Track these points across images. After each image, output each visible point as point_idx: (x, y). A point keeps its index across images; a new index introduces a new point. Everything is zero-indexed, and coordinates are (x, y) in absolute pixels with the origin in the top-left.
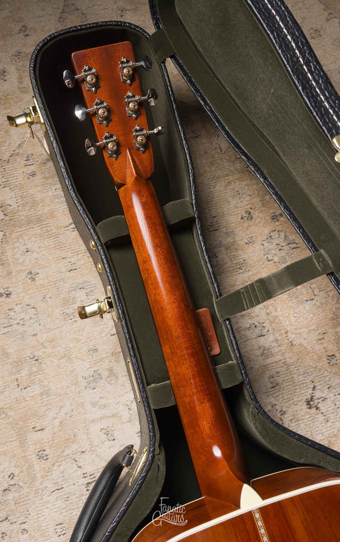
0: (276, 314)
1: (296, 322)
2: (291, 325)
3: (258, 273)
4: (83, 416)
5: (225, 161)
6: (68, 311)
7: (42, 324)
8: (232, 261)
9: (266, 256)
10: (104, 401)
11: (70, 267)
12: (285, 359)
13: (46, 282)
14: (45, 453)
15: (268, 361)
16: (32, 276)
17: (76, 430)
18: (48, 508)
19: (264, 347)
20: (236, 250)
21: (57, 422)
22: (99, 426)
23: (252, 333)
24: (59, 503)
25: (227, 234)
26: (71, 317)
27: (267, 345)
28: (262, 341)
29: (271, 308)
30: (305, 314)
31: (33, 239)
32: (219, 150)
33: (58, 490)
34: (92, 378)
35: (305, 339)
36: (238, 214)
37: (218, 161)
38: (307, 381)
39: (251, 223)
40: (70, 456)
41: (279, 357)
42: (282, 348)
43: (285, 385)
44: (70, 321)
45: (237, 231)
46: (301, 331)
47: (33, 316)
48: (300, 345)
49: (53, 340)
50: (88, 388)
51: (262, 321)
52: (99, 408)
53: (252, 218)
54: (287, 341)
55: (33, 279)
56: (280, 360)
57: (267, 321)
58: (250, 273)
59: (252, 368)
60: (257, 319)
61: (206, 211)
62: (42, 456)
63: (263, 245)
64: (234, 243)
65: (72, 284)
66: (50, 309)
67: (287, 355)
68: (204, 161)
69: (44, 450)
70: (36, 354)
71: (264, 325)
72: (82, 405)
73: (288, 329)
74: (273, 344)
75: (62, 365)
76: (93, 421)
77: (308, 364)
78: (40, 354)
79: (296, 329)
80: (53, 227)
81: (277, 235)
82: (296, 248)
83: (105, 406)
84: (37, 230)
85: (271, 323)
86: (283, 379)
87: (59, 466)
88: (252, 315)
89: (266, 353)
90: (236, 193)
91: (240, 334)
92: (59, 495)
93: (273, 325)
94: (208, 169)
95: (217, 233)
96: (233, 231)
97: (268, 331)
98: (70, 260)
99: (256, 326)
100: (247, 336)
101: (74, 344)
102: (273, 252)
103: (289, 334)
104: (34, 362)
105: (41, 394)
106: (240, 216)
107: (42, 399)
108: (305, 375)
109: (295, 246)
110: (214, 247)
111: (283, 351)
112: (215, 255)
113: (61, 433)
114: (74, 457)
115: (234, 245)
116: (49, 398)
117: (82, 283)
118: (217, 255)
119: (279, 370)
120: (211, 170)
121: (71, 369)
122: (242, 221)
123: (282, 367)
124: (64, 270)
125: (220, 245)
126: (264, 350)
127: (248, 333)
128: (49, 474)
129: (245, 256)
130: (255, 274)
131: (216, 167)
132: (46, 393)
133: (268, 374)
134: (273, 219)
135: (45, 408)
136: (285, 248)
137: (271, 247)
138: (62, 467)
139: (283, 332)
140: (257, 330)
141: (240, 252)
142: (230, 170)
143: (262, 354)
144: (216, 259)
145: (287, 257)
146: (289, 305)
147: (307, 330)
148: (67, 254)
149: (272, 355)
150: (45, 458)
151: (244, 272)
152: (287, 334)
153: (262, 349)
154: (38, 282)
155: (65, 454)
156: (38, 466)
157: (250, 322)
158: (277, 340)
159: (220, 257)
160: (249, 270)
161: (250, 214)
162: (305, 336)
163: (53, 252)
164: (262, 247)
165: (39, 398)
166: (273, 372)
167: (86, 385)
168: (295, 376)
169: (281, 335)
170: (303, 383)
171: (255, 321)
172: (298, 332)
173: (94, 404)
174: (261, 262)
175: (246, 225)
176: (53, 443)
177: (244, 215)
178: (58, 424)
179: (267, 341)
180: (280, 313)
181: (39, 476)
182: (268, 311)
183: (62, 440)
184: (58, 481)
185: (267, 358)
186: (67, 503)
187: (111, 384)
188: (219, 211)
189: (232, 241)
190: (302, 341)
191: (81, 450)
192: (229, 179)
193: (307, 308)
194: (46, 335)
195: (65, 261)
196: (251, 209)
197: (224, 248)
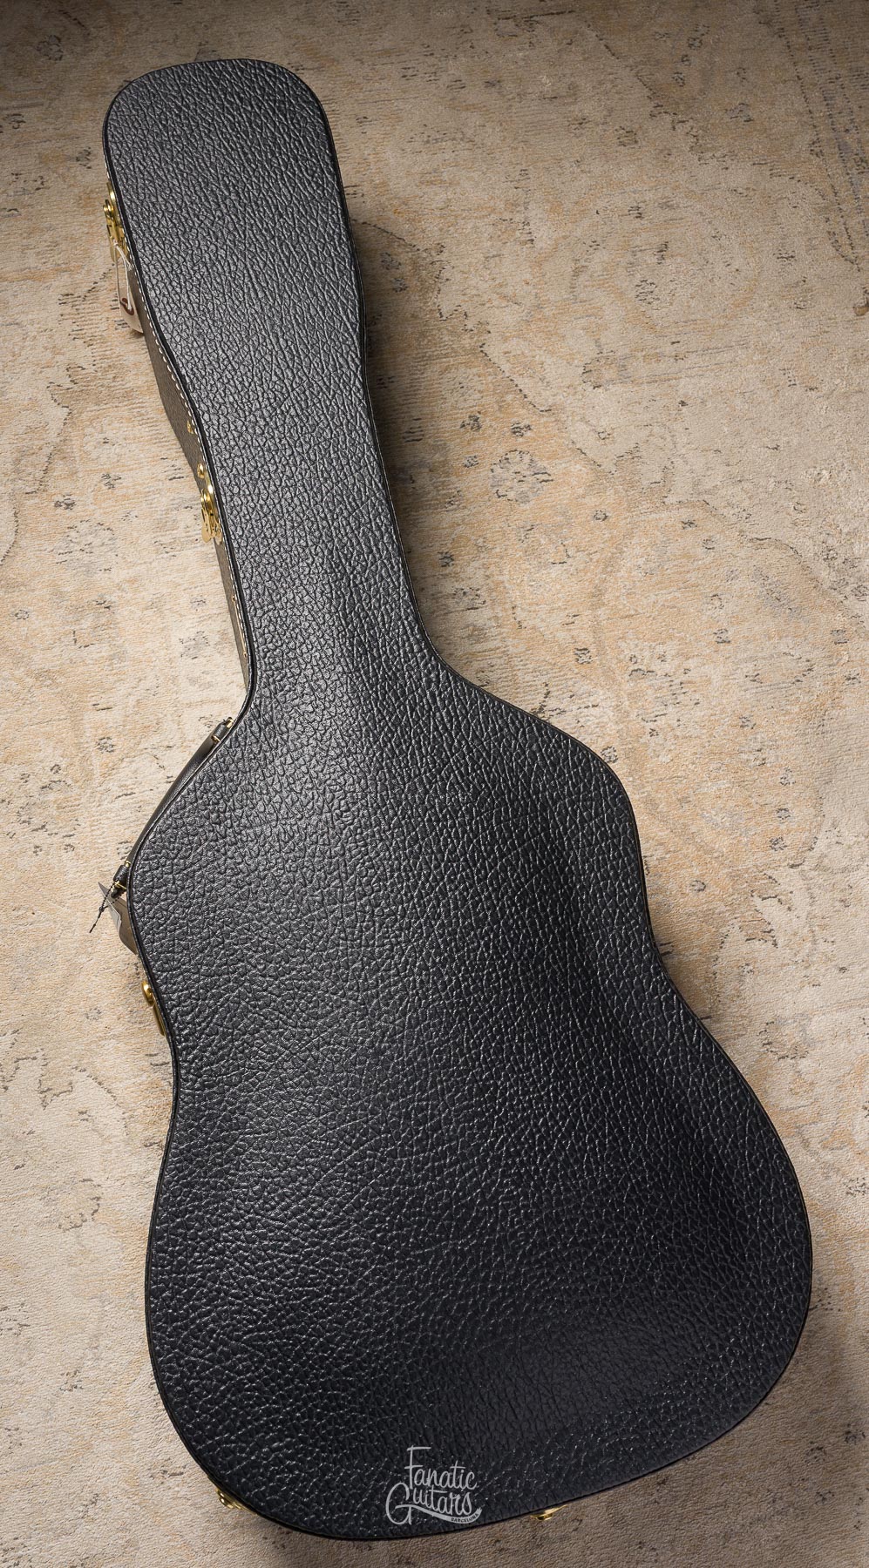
0: (501, 578)
1: (532, 593)
2: (523, 597)
3: (479, 513)
4: (174, 696)
5: (445, 332)
6: (164, 540)
7: (120, 555)
8: (438, 491)
9: (496, 489)
10: (209, 678)
11: (171, 473)
12: (506, 646)
13: (131, 491)
14: (110, 742)
15: (478, 647)
16: (110, 481)
17: (161, 716)
18: (108, 818)
19: (475, 626)
20: (448, 474)
21: (132, 701)
22: (198, 713)
23: (457, 603)
24: (127, 813)
25: (436, 448)
26: (167, 550)
27: (480, 623)
28: (472, 616)
29: (492, 568)
30: (548, 583)
31: (116, 425)
32: (438, 315)
33: (126, 795)
34: (193, 642)
35: (543, 620)
36: (455, 419)
37: (434, 333)
38: (537, 682)
39: (476, 435)
40: (149, 750)
41: (497, 643)
42: (503, 630)
43: (499, 686)
44: (166, 555)
45: (452, 445)
46: (537, 608)
47: (106, 541)
48: (534, 628)
49: (136, 580)
50: (184, 657)
51: (476, 587)
52: (200, 686)
53: (479, 427)
54: (512, 620)
55: (112, 486)
56: (498, 648)
57: (484, 588)
58: (466, 512)
59: (451, 655)
60: (469, 582)
61: (405, 409)
62: (104, 745)
63: (492, 470)
64: (445, 463)
65: (173, 500)
66: (135, 534)
67: (510, 642)
68: (410, 330)
69: (108, 738)
70: (107, 597)
71: (479, 592)
72: (175, 678)
73: (517, 603)
74: (489, 623)
75: (148, 619)
76: (189, 705)
77: (542, 658)
78: (113, 599)
79: (530, 604)
80: (149, 410)
81: (518, 458)
82: (546, 481)
83: (210, 685)
84: (124, 412)
85: (490, 590)
86: (498, 676)
87: (131, 762)
88: (462, 575)
89: (478, 634)
90: (457, 385)
91: (437, 602)
92: (127, 802)
93: (494, 594)
94: (415, 343)
95: (418, 445)
96: (445, 444)
97: (484, 602)
98: (173, 463)
99: (465, 593)
100: (448, 607)
101: (169, 590)
102: (508, 483)
103: (518, 611)
104: (103, 610)
105: (111, 658)
106: (460, 423)
107: (111, 664)
108: (534, 674)
109: (545, 477)
110: (411, 467)
111: (504, 635)
112: (411, 479)
113: (137, 717)
114: (155, 752)
115: (444, 466)
116: (123, 664)
117: (190, 500)
118: (414, 478)
119: (494, 663)
120: (419, 345)
121: (162, 626)
122: (462, 430)
123: (500, 658)
124: (162, 477)
125: (422, 464)
126: (474, 630)
127: (451, 602)
128: (114, 772)
129: (460, 486)
130: (474, 515)
131: (429, 341)
132: (118, 656)
133: (476, 665)
134: (515, 433)
135: (116, 678)
136: (530, 479)
137: (505, 476)
138: (134, 764)
139: (508, 606)
140: (465, 599)
141: (453, 478)
142: (452, 348)
143: (469, 636)
144: (413, 485)
145: (530, 494)
146: (523, 566)
147: (548, 608)
148: (169, 452)
149: (486, 640)
150: (109, 749)
151: (455, 510)
152: (515, 611)
153: (471, 628)
154: (118, 492)
155: (141, 747)
156: (98, 761)
157: (457, 585)
158: (496, 618)
159: (420, 482)
160: (465, 507)
161: (476, 420)
162: (544, 616)
163: (147, 447)
164: (491, 474)
165: (108, 663)
166: (484, 664)
167: (182, 650)
168: (519, 674)
169: (505, 610)
170: (530, 686)
171: (464, 585)
172: (532, 609)
173: (193, 681)
174: (486, 497)
175: (468, 436)
176: (123, 730)
177: (467, 422)
178: (134, 703)
179: (481, 617)
180: (507, 577)
181: (97, 772)
182: (488, 573)
183: (138, 726)
184: (128, 783)
185: (478, 641)
186: (140, 814)
187: (223, 654)
188: (426, 410)
189: (442, 459)
190: (537, 622)
191: (166, 744)
192: (449, 362)
193: (553, 576)
194: (126, 571)
195: (165, 463)
196: (479, 413)
197: (427, 470)
